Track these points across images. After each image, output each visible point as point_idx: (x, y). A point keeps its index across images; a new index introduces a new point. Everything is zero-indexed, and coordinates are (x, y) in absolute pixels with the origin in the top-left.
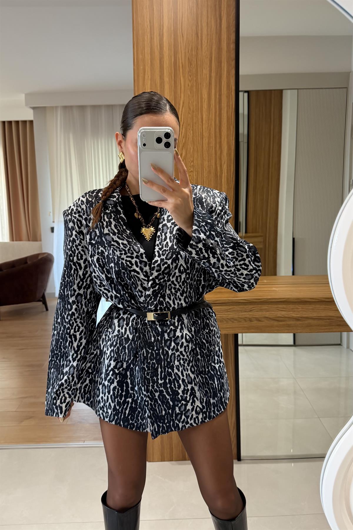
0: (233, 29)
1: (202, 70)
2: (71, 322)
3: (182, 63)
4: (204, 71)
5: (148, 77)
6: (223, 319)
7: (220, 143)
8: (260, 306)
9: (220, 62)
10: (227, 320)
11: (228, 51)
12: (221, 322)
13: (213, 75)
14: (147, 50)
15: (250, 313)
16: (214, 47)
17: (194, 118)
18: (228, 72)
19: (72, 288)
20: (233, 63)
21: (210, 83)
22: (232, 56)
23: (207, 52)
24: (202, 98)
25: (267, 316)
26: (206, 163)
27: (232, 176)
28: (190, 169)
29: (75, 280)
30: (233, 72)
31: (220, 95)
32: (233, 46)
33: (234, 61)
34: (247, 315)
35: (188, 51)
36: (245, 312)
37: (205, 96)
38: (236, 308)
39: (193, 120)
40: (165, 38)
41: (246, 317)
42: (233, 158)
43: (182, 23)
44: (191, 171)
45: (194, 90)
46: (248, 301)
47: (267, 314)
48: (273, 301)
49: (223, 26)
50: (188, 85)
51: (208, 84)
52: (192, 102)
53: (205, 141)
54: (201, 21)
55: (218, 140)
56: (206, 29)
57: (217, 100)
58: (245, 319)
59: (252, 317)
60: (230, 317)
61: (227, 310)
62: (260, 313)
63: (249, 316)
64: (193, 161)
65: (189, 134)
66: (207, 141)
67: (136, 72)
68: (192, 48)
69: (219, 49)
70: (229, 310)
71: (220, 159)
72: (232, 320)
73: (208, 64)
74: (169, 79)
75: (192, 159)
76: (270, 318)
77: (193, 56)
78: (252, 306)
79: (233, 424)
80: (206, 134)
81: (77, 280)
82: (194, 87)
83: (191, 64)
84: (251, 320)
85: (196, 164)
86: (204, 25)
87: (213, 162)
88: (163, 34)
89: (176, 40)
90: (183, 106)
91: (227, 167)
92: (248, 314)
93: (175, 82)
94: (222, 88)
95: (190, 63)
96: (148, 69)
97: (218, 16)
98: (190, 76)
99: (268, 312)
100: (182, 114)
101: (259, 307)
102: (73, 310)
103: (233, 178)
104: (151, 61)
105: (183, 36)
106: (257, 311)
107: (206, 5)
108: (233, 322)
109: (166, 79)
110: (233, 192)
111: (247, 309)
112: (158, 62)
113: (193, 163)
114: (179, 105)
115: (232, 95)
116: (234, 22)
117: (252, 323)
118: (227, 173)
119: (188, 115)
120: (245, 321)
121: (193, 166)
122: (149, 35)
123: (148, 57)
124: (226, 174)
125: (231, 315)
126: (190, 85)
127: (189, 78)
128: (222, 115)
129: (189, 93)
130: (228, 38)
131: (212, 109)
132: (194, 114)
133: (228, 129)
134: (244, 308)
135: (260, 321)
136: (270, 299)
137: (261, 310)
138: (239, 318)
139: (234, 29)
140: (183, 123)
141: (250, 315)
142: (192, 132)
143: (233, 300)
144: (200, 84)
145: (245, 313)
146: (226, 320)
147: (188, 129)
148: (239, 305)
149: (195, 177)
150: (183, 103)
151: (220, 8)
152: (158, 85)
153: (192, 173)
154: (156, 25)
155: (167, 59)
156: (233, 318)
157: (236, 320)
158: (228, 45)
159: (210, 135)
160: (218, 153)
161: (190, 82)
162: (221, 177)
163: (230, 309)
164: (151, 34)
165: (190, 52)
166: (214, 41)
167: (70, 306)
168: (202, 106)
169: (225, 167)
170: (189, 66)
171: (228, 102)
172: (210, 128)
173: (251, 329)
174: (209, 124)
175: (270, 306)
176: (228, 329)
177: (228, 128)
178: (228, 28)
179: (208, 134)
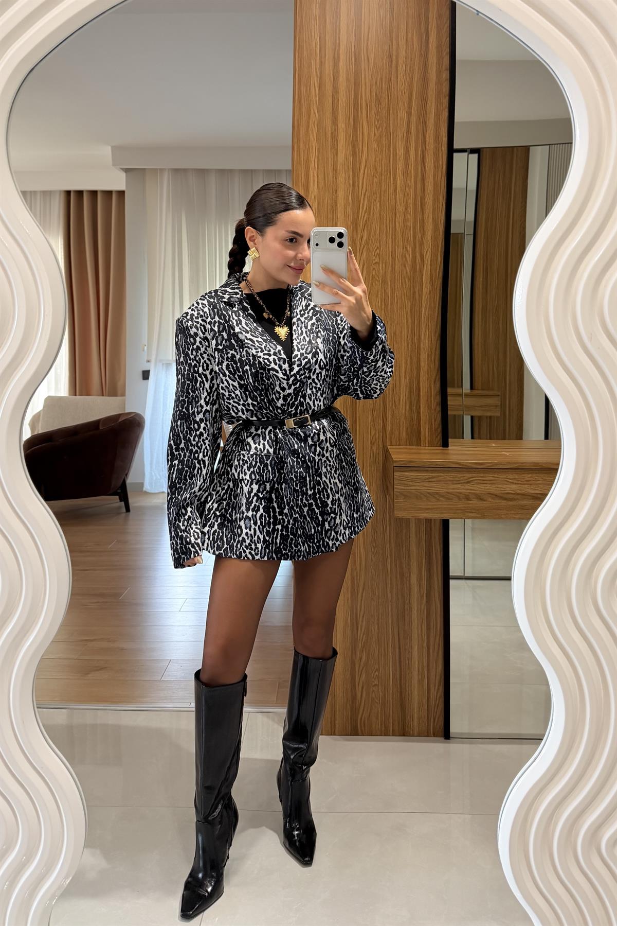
0: (446, 50)
1: (397, 112)
2: (199, 445)
3: (366, 101)
4: (400, 114)
5: (314, 122)
6: (420, 493)
7: (422, 220)
8: (482, 475)
9: (424, 99)
10: (428, 495)
11: (439, 82)
12: (417, 498)
13: (414, 119)
14: (315, 81)
15: (467, 487)
16: (416, 75)
17: (383, 184)
18: (437, 116)
19: (199, 404)
20: (446, 101)
21: (408, 133)
22: (444, 90)
23: (405, 85)
24: (395, 155)
25: (492, 491)
26: (399, 251)
27: (438, 270)
28: (375, 260)
29: (202, 395)
30: (446, 114)
31: (424, 151)
32: (446, 75)
33: (447, 98)
34: (463, 489)
35: (376, 83)
36: (459, 483)
37: (401, 152)
38: (444, 476)
39: (381, 186)
40: (342, 64)
41: (460, 493)
42: (440, 243)
43: (368, 40)
44: (376, 263)
45: (384, 142)
46: (463, 465)
47: (492, 489)
48: (501, 467)
49: (430, 45)
50: (375, 135)
51: (405, 134)
52: (379, 160)
53: (400, 219)
54: (397, 37)
55: (419, 217)
56: (405, 49)
57: (419, 158)
58: (459, 496)
59: (470, 493)
60: (433, 490)
61: (428, 479)
62: (482, 487)
63: (465, 491)
64: (379, 248)
65: (375, 208)
66: (402, 219)
67: (296, 114)
68: (381, 79)
69: (425, 79)
70: (430, 480)
71: (422, 245)
72: (437, 496)
73: (407, 102)
74: (346, 126)
75: (378, 245)
76: (496, 496)
77: (384, 91)
78: (470, 475)
79: (438, 677)
80: (400, 208)
81: (203, 394)
82: (384, 139)
83: (380, 103)
84: (467, 498)
85: (384, 253)
86: (402, 43)
87: (410, 248)
88: (339, 58)
89: (357, 65)
90: (365, 166)
91: (431, 257)
92: (463, 487)
93: (355, 130)
94: (427, 140)
95: (379, 101)
96: (314, 109)
97: (423, 30)
98: (378, 121)
99: (494, 486)
100: (364, 178)
101: (481, 477)
102: (202, 430)
103: (439, 272)
104: (319, 100)
105: (368, 61)
106: (478, 484)
107: (405, 14)
108: (438, 500)
109: (342, 125)
110: (438, 295)
111: (462, 478)
112: (330, 99)
113: (380, 251)
114: (360, 163)
115: (442, 150)
116: (448, 39)
117: (471, 502)
118: (431, 265)
119: (373, 179)
120: (459, 499)
121: (379, 255)
122: (318, 58)
123: (315, 91)
124: (429, 267)
125: (436, 488)
126: (377, 134)
127: (376, 123)
128: (427, 181)
129: (376, 146)
130: (439, 64)
131: (411, 171)
132: (383, 177)
133: (436, 200)
134: (457, 477)
135: (482, 499)
136: (497, 464)
137: (484, 482)
138: (448, 493)
139: (448, 50)
140: (366, 191)
141: (468, 489)
142: (378, 205)
143: (439, 463)
144: (393, 133)
145: (459, 486)
146: (426, 496)
147: (373, 200)
148: (449, 472)
149: (381, 271)
150: (366, 161)
151: (427, 18)
152: (330, 132)
153: (377, 265)
154: (329, 44)
155: (343, 95)
156: (437, 494)
157: (443, 496)
158: (439, 73)
159: (406, 209)
160: (419, 236)
161: (378, 129)
162: (421, 271)
163: (433, 478)
164: (321, 57)
165: (378, 84)
166: (416, 68)
167: (198, 425)
168: (395, 169)
169: (428, 256)
170: (377, 105)
171: (436, 160)
172: (407, 200)
173: (468, 512)
174: (406, 193)
175: (496, 475)
176: (430, 511)
177: (434, 200)
178: (439, 47)
179: (404, 208)
